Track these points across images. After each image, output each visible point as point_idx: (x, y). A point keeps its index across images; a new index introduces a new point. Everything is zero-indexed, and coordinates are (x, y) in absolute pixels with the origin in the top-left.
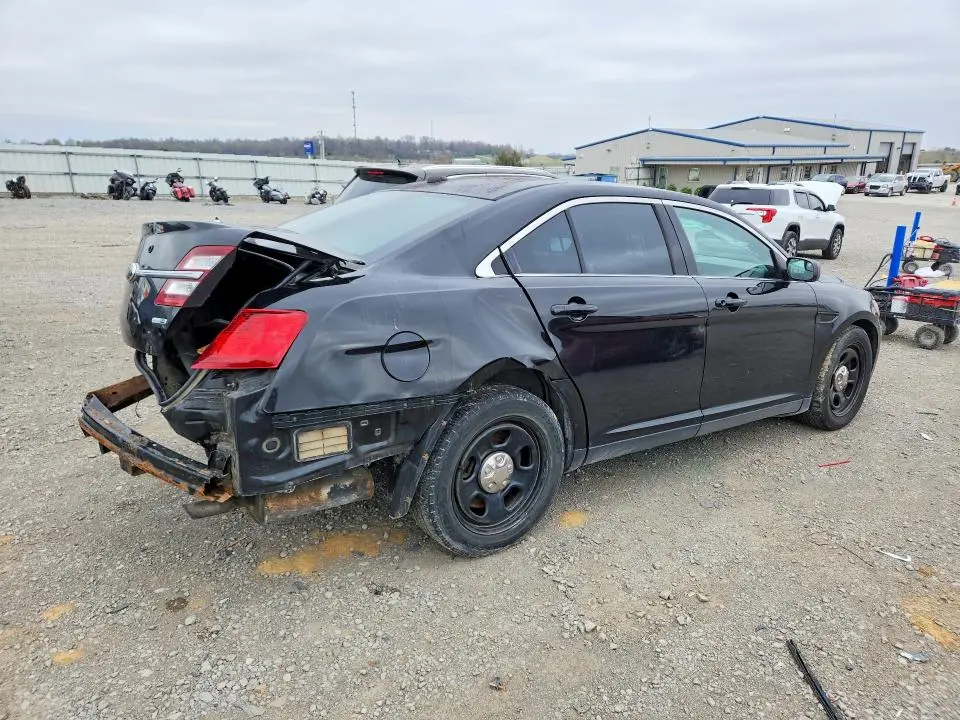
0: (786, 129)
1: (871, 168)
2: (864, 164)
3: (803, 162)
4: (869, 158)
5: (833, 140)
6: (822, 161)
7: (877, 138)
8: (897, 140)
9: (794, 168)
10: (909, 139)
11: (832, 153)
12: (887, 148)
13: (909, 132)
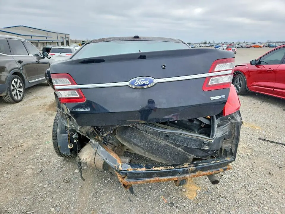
0: (31, 31)
1: (60, 44)
2: (58, 43)
3: (42, 41)
4: (59, 41)
5: (47, 35)
6: (47, 41)
7: (59, 35)
8: (64, 36)
9: (39, 43)
10: (67, 36)
11: (48, 39)
12: (62, 38)
13: (67, 34)
